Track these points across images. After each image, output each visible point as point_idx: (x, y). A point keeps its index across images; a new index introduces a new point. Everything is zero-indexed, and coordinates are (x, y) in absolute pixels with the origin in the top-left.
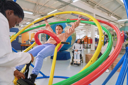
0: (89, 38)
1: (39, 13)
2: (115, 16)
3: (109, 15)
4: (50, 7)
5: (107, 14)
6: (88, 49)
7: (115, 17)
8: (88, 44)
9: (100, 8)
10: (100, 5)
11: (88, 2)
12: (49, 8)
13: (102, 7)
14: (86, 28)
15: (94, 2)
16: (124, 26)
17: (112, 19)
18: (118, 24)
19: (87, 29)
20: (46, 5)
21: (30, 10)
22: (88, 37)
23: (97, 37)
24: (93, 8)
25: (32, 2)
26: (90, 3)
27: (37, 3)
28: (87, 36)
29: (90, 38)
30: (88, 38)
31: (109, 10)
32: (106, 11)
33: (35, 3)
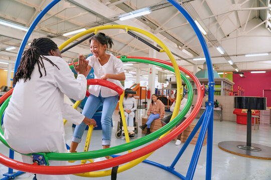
0: (143, 89)
1: (41, 29)
2: (190, 50)
3: (180, 47)
4: (69, 21)
5: (176, 46)
6: (141, 110)
7: (189, 52)
8: (140, 99)
9: (165, 34)
10: (165, 29)
11: (144, 20)
12: (66, 22)
13: (169, 32)
14: (137, 68)
15: (156, 22)
16: (202, 68)
17: (184, 54)
18: (194, 64)
19: (139, 71)
20: (60, 16)
21: (19, 20)
22: (141, 85)
23: (158, 86)
24: (153, 33)
25: (26, 3)
26: (148, 22)
27: (37, 8)
28: (139, 84)
29: (145, 89)
30: (141, 87)
31: (179, 39)
32: (174, 40)
33: (33, 7)
